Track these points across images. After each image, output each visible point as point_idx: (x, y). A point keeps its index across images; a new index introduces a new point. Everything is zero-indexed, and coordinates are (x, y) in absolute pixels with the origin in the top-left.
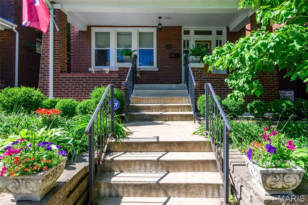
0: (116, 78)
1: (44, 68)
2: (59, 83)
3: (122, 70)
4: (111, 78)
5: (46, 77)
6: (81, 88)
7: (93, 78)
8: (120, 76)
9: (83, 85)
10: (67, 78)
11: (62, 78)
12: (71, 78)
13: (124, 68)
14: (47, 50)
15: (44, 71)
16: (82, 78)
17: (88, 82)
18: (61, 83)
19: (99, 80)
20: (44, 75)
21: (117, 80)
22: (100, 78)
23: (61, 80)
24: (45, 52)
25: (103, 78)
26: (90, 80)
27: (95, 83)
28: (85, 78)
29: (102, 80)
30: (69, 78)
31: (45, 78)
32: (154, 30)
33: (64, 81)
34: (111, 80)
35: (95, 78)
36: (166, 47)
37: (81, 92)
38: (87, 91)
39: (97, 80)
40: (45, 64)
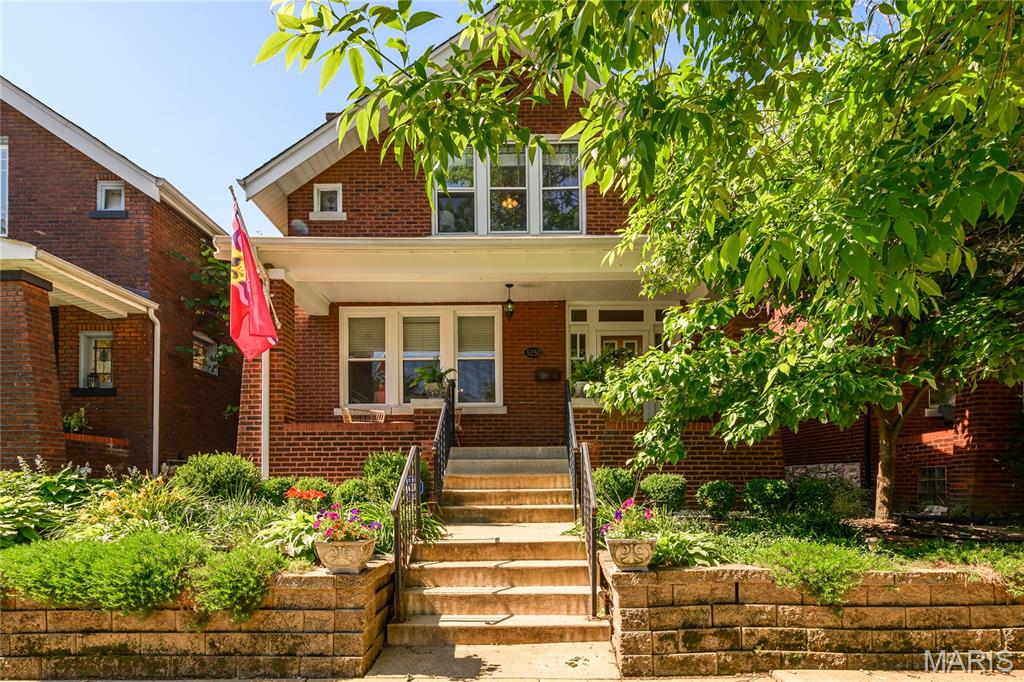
0: (409, 433)
1: (249, 413)
2: (282, 445)
3: (422, 415)
4: (398, 433)
5: (254, 432)
6: (330, 457)
7: (357, 434)
8: (418, 428)
9: (335, 449)
10: (299, 434)
11: (288, 434)
12: (307, 434)
13: (425, 411)
14: (254, 371)
15: (249, 418)
16: (332, 434)
17: (346, 444)
18: (287, 444)
19: (371, 439)
20: (248, 429)
21: (411, 439)
22: (373, 434)
23: (287, 439)
24: (251, 376)
25: (378, 434)
26: (350, 439)
27: (362, 444)
28: (340, 434)
29: (377, 439)
30: (304, 434)
31: (251, 434)
32: (496, 312)
33: (292, 441)
34: (397, 439)
35: (363, 434)
36: (526, 353)
37: (330, 464)
38: (343, 462)
39: (366, 439)
40: (250, 402)
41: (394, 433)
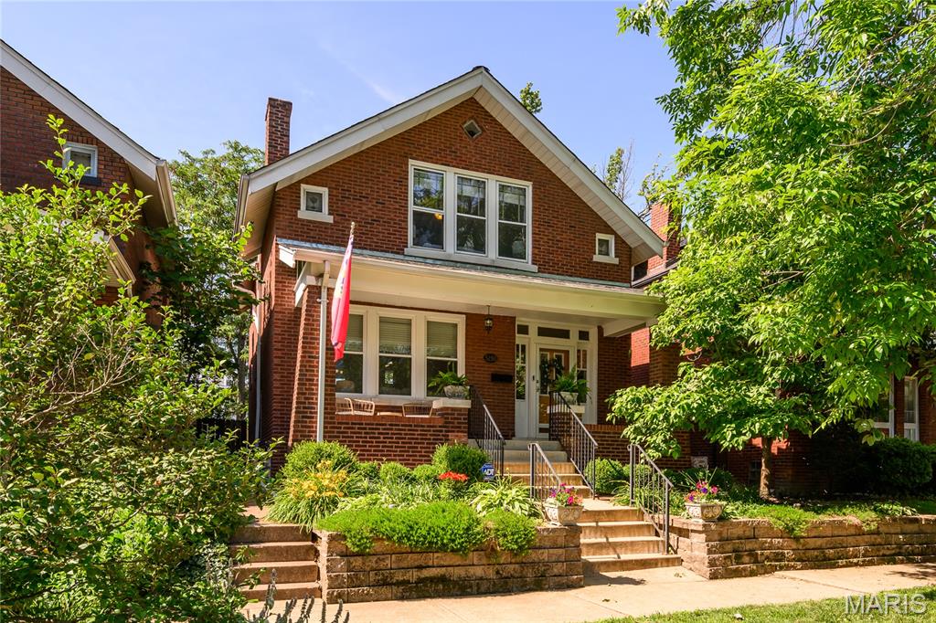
0: (440, 427)
1: (305, 403)
2: (333, 432)
3: (450, 412)
4: (431, 427)
5: (308, 420)
6: (374, 444)
7: (398, 425)
8: (446, 423)
9: (379, 438)
10: (348, 424)
11: (338, 423)
12: (355, 424)
13: (453, 409)
14: (310, 366)
15: (304, 408)
16: (377, 424)
17: (388, 434)
18: (338, 432)
19: (409, 430)
20: (303, 417)
21: (441, 431)
22: (411, 426)
23: (337, 428)
24: (307, 371)
25: (415, 426)
26: (392, 429)
27: (401, 434)
28: (383, 425)
29: (414, 430)
30: (353, 424)
31: (306, 422)
32: (461, 321)
33: (342, 430)
34: (429, 431)
35: (402, 426)
36: (485, 358)
37: (375, 451)
38: (385, 449)
39: (405, 430)
40: (305, 394)
41: (428, 426)
